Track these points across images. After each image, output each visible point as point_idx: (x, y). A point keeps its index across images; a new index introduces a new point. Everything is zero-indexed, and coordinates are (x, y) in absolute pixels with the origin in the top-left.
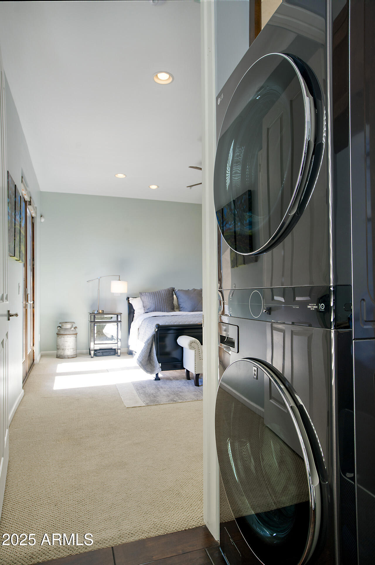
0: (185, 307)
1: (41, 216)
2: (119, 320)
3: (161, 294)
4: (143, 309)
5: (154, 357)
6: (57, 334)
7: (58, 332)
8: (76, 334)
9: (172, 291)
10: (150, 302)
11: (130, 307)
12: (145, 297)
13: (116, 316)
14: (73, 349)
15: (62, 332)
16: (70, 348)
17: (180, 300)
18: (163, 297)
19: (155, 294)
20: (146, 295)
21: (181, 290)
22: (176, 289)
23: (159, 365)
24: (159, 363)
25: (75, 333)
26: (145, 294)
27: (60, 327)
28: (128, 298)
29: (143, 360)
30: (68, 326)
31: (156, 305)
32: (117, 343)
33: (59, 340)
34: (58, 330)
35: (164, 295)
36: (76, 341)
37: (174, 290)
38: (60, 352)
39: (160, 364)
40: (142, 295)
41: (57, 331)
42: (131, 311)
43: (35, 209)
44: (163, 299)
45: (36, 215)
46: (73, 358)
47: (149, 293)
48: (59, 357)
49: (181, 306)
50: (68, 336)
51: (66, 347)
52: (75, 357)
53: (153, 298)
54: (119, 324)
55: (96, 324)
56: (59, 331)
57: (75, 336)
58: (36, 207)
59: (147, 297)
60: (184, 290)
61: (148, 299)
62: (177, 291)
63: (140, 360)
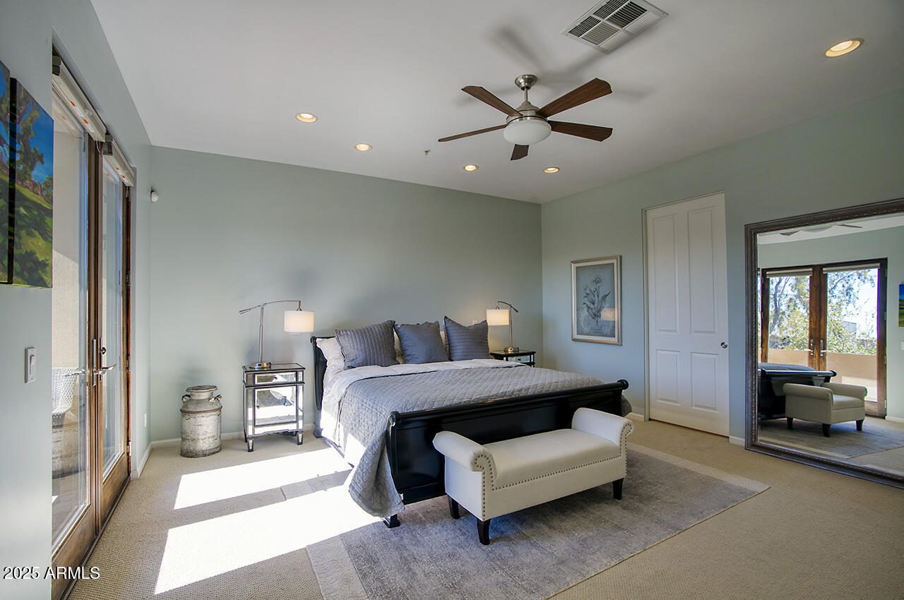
0: (414, 355)
1: (152, 191)
2: (300, 380)
3: (374, 332)
4: (343, 359)
5: (388, 479)
6: (181, 410)
7: (183, 407)
8: (220, 409)
9: (392, 326)
10: (354, 348)
11: (318, 354)
12: (346, 339)
13: (294, 373)
14: (213, 437)
15: (191, 408)
16: (207, 436)
17: (406, 343)
18: (378, 338)
19: (363, 334)
20: (347, 334)
21: (407, 325)
22: (399, 323)
23: (400, 496)
24: (400, 493)
25: (217, 407)
26: (345, 332)
27: (189, 396)
28: (314, 339)
29: (364, 490)
30: (204, 395)
31: (366, 352)
32: (296, 422)
33: (186, 423)
34: (184, 402)
35: (380, 334)
36: (220, 421)
37: (394, 326)
38: (188, 445)
39: (402, 495)
40: (341, 335)
41: (180, 405)
42: (320, 363)
43: (124, 162)
44: (378, 341)
45: (135, 183)
46: (213, 453)
47: (353, 331)
48: (187, 454)
49: (408, 352)
50: (204, 414)
51: (198, 435)
52: (217, 452)
53: (360, 341)
54: (300, 387)
55: (257, 390)
56: (185, 404)
57: (218, 412)
58: (134, 169)
59: (350, 340)
60: (411, 326)
61: (351, 342)
62: (399, 326)
63: (360, 491)
